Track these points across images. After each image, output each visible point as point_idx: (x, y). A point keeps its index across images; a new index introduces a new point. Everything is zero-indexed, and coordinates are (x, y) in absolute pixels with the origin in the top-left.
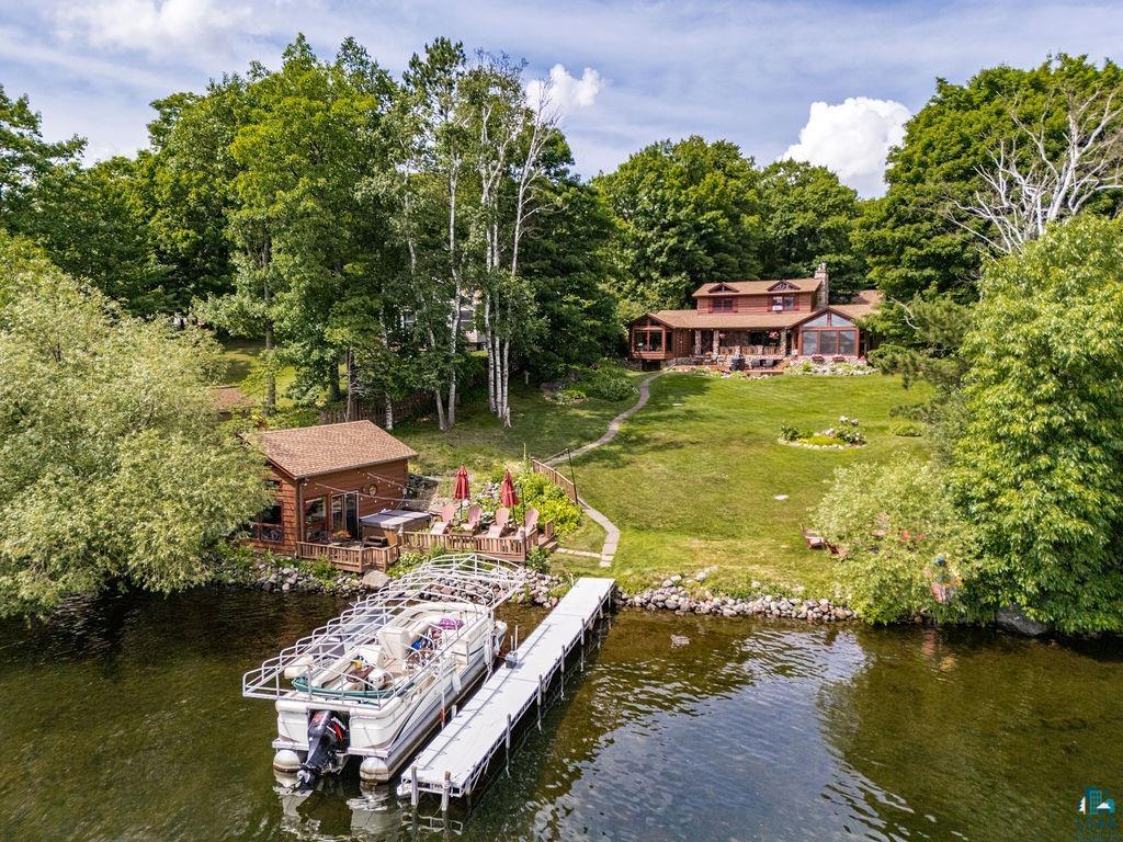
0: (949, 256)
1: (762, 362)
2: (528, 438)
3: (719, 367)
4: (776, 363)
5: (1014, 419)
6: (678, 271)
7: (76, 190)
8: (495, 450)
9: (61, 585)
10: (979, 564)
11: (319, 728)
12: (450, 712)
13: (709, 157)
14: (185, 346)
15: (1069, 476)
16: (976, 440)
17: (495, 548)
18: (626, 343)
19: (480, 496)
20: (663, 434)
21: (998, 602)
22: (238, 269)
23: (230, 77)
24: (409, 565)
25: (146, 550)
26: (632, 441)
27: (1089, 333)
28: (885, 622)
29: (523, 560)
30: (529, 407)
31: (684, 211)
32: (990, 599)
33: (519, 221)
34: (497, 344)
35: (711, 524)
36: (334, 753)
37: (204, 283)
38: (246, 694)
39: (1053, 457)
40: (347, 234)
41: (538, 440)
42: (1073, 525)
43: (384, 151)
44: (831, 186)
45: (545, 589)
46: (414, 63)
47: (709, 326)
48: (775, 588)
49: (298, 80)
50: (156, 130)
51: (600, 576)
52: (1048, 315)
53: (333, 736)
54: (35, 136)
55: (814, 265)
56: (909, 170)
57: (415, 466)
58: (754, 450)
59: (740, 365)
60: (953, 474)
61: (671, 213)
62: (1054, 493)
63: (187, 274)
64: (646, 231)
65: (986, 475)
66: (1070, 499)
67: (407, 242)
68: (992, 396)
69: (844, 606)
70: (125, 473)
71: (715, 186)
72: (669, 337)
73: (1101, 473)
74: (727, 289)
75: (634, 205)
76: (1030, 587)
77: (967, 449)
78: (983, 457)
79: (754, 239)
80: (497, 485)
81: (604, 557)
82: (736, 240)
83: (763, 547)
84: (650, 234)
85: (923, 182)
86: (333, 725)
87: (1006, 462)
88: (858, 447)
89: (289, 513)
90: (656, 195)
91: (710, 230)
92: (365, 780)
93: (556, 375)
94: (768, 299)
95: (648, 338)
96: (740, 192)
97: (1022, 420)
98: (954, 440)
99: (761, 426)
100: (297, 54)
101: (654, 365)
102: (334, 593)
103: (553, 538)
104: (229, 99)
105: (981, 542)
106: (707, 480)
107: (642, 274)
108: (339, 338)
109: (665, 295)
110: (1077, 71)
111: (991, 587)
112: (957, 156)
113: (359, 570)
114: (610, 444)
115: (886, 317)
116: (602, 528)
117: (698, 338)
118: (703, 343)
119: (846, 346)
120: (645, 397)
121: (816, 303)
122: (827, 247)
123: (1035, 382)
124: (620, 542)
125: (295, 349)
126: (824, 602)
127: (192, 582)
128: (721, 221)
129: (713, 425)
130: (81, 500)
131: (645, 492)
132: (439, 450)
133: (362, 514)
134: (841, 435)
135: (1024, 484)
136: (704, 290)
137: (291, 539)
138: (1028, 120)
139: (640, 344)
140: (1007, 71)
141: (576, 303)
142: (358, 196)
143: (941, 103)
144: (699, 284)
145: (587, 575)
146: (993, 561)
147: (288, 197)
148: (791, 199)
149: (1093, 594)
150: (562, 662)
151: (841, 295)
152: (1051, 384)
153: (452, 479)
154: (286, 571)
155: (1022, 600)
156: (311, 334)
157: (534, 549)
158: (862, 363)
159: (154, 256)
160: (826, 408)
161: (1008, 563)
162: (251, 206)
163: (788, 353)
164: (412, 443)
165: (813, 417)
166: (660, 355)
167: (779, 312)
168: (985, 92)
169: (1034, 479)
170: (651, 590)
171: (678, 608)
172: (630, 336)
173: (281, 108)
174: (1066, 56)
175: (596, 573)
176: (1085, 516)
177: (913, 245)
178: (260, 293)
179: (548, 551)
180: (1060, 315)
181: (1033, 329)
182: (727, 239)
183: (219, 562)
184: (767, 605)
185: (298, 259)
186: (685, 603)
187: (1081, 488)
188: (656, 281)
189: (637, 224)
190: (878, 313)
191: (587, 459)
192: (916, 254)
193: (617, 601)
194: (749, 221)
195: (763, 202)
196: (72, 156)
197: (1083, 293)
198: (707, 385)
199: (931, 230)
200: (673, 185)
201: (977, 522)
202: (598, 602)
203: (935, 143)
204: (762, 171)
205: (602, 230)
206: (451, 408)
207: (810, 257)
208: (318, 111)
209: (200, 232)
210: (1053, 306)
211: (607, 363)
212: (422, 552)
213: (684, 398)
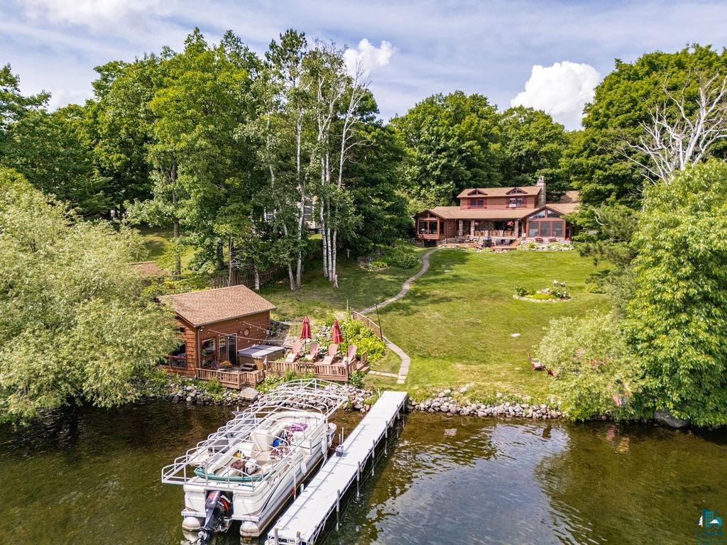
0: (624, 176)
1: (503, 241)
2: (349, 296)
3: (474, 245)
4: (512, 242)
5: (665, 290)
6: (448, 180)
7: (44, 128)
8: (328, 304)
9: (37, 404)
10: (642, 383)
11: (213, 503)
12: (300, 487)
13: (467, 105)
14: (120, 240)
15: (700, 327)
16: (641, 301)
17: (328, 372)
18: (413, 229)
19: (318, 335)
20: (438, 292)
21: (655, 407)
22: (155, 183)
23: (149, 55)
24: (271, 383)
25: (95, 379)
26: (418, 297)
27: (713, 236)
28: (583, 420)
29: (347, 380)
30: (350, 274)
31: (452, 141)
32: (650, 404)
33: (343, 152)
34: (329, 232)
35: (469, 354)
36: (222, 519)
37: (131, 189)
38: (164, 481)
39: (690, 314)
40: (229, 161)
41: (356, 296)
42: (703, 359)
43: (253, 106)
44: (547, 124)
45: (361, 399)
46: (273, 46)
47: (468, 218)
48: (511, 398)
49: (195, 59)
50: (98, 86)
51: (398, 390)
52: (687, 223)
53: (222, 508)
54: (16, 91)
55: (536, 176)
56: (597, 119)
57: (275, 315)
58: (498, 303)
59: (488, 244)
60: (626, 323)
61: (443, 142)
62: (690, 338)
63: (120, 182)
64: (426, 154)
65: (647, 325)
66: (700, 342)
67: (268, 167)
68: (651, 274)
69: (557, 409)
70: (80, 328)
71: (472, 125)
72: (442, 224)
73: (720, 325)
74: (480, 193)
75: (419, 137)
76: (675, 397)
77: (635, 307)
78: (645, 313)
79: (497, 159)
80: (329, 328)
81: (400, 377)
82: (485, 160)
83: (503, 369)
84: (429, 156)
85: (607, 128)
86: (222, 500)
87: (660, 317)
88: (565, 301)
89: (190, 349)
90: (433, 131)
91: (468, 153)
92: (243, 537)
93: (368, 252)
94: (507, 200)
95: (428, 225)
96: (488, 128)
97: (670, 291)
98: (627, 301)
99: (502, 286)
100: (194, 41)
101: (432, 243)
102: (221, 404)
103: (367, 364)
104: (149, 70)
105: (643, 368)
106: (467, 323)
107: (424, 182)
108: (224, 231)
109: (440, 196)
110: (704, 55)
111: (650, 397)
112: (628, 111)
113: (238, 387)
114: (404, 299)
115: (582, 216)
116: (399, 357)
117: (461, 225)
118: (464, 229)
119: (557, 231)
120: (426, 266)
121: (538, 202)
122: (545, 164)
123: (678, 267)
124: (410, 366)
125: (194, 237)
126: (543, 406)
127: (126, 400)
128: (475, 147)
129: (471, 285)
130: (50, 347)
131: (427, 332)
132: (290, 303)
133: (239, 348)
134: (554, 293)
135: (671, 332)
136: (465, 194)
137: (192, 366)
138: (674, 88)
139: (423, 230)
140: (660, 55)
141: (380, 204)
142: (236, 137)
143: (619, 75)
144: (461, 189)
145: (390, 389)
146: (651, 380)
147: (189, 138)
148: (521, 132)
149: (715, 402)
150: (373, 451)
151: (554, 194)
152: (688, 268)
153: (299, 324)
154: (188, 388)
155: (670, 405)
156: (204, 227)
157: (354, 372)
158: (568, 242)
159: (97, 171)
160: (544, 273)
161: (661, 382)
162: (164, 142)
163: (520, 235)
164: (272, 299)
165: (536, 280)
166: (436, 236)
167: (514, 208)
168: (646, 68)
169: (678, 328)
170: (431, 399)
171: (449, 411)
172: (416, 224)
173: (184, 79)
174: (698, 45)
175: (395, 387)
176: (710, 353)
177: (600, 169)
178: (170, 199)
179: (363, 373)
180: (694, 223)
181: (677, 233)
182: (480, 159)
183: (143, 382)
184: (506, 409)
185: (195, 179)
186: (453, 408)
187: (707, 335)
188: (433, 187)
189: (421, 150)
190: (578, 211)
191: (388, 309)
192: (602, 175)
193: (409, 407)
194: (494, 147)
195: (503, 134)
196: (41, 104)
197: (708, 209)
198: (467, 257)
199: (612, 159)
200: (444, 124)
201: (642, 355)
202: (396, 408)
203: (614, 102)
204: (503, 113)
205: (398, 156)
206: (298, 275)
207: (534, 170)
208: (209, 80)
209: (128, 155)
210: (690, 217)
211: (401, 243)
212: (280, 375)
213: (452, 267)
